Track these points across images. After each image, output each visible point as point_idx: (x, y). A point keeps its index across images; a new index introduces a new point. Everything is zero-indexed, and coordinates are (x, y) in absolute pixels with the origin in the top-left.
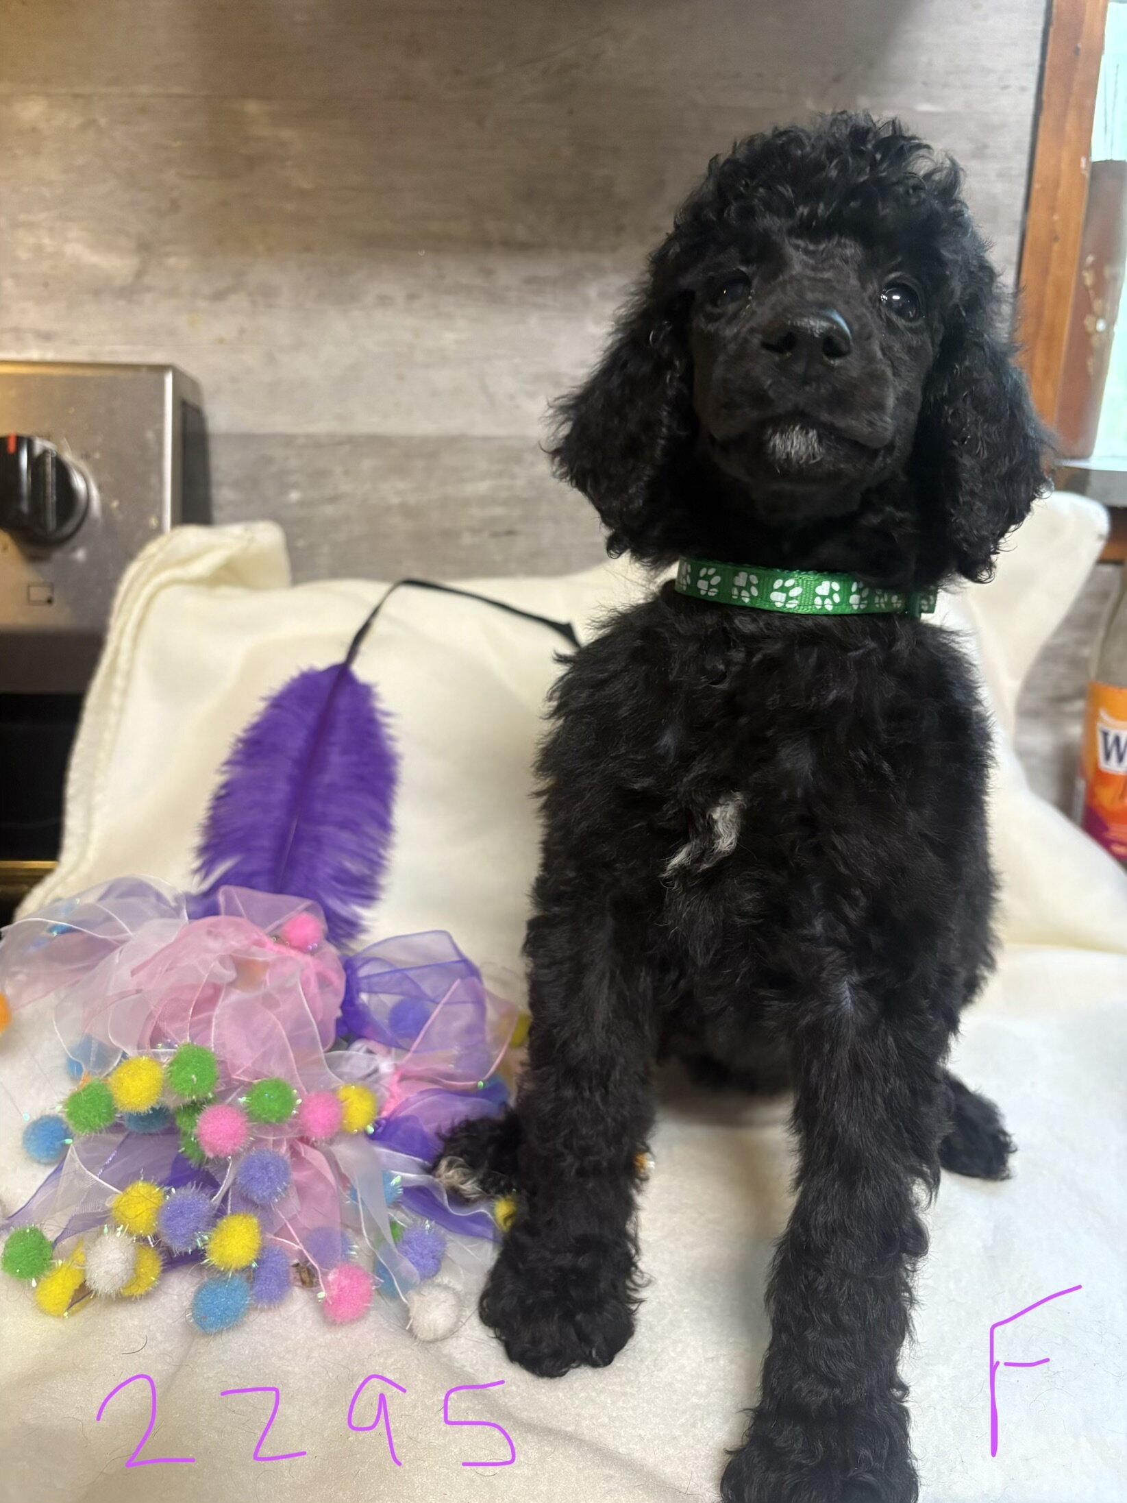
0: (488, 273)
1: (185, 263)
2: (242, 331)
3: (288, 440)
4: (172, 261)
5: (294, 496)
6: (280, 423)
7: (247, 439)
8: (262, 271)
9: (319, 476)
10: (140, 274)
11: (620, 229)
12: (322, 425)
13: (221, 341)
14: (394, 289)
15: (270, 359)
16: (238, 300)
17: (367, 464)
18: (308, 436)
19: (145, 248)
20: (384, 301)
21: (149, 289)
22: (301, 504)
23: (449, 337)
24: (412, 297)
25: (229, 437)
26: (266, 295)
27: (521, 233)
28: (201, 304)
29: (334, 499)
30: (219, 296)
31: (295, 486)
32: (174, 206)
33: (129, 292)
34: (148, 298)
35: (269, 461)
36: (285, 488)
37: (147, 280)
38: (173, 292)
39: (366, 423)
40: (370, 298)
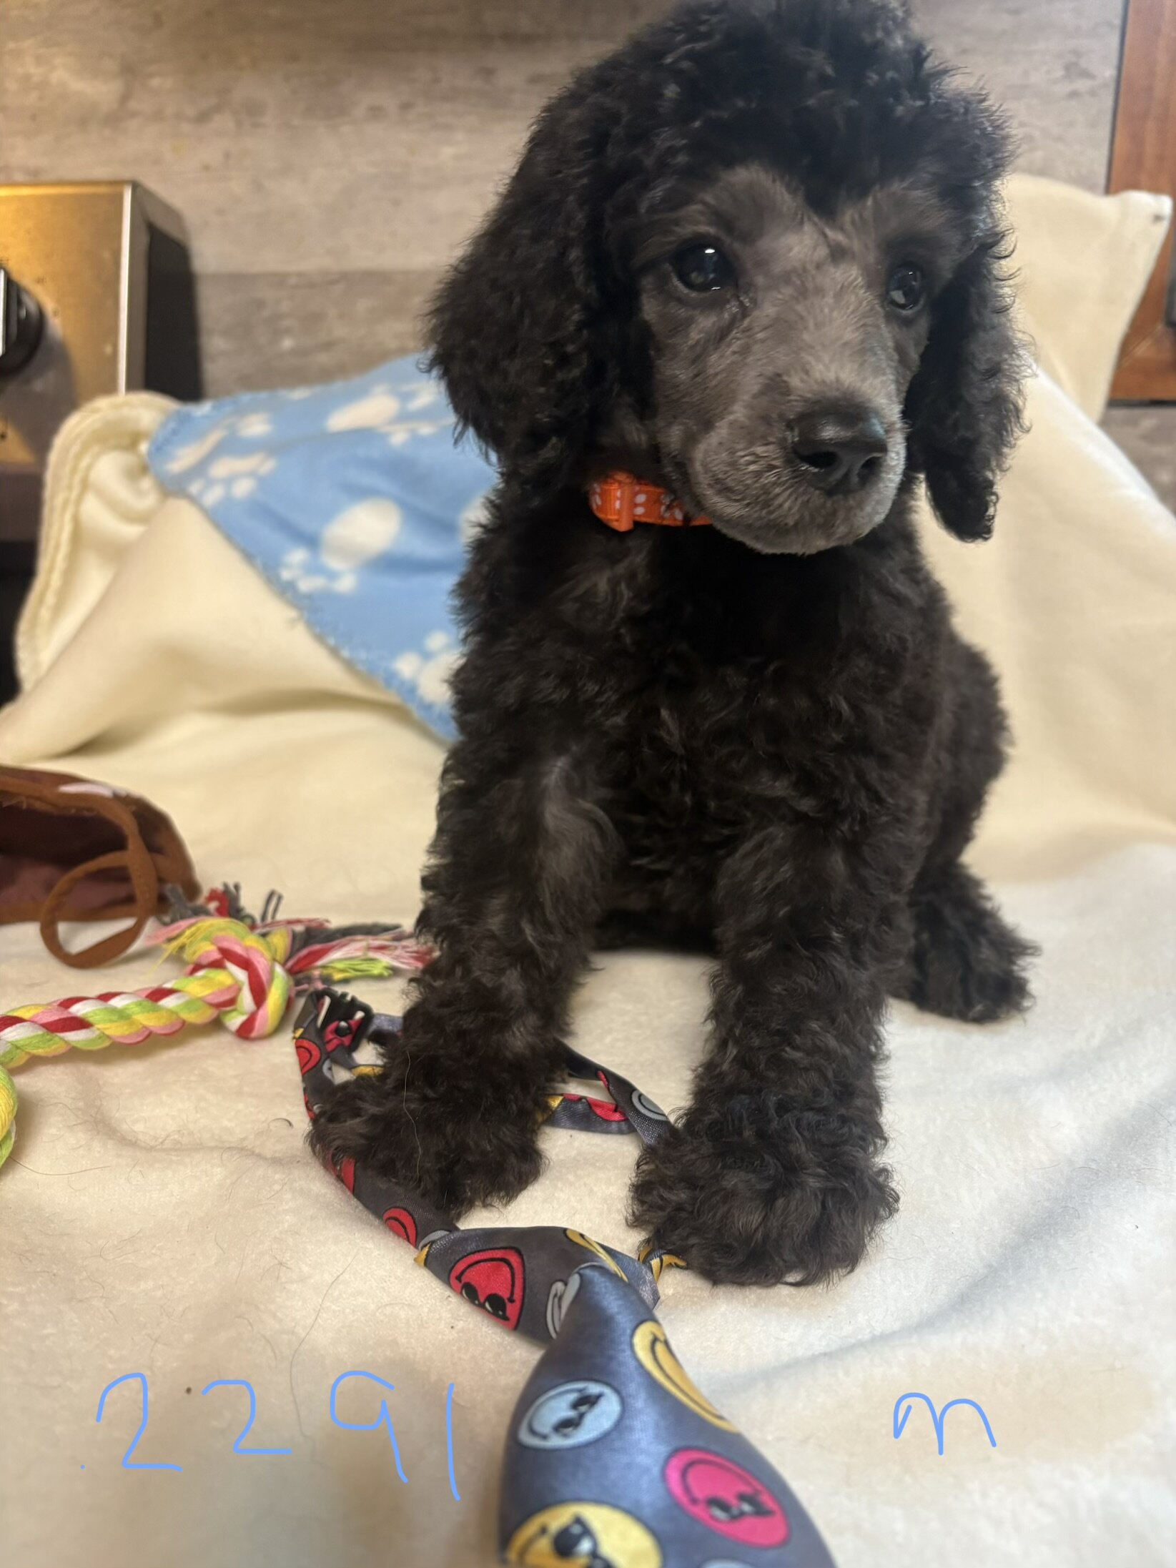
0: (488, 73)
1: (169, 83)
2: (227, 156)
3: (279, 280)
4: (155, 82)
5: (287, 343)
6: (270, 260)
7: (236, 280)
8: (247, 86)
9: (313, 320)
10: (125, 98)
12: (314, 262)
13: (206, 168)
14: (388, 100)
15: (258, 186)
16: (223, 121)
17: (363, 305)
18: (300, 274)
19: (131, 71)
20: (376, 113)
21: (133, 115)
22: (295, 352)
23: (448, 152)
24: (406, 107)
25: (219, 278)
26: (253, 110)
27: (524, 23)
28: (186, 128)
29: (328, 346)
30: (203, 118)
31: (288, 331)
32: (158, 21)
33: (115, 119)
34: (133, 125)
35: (260, 304)
36: (278, 334)
37: (133, 105)
38: (158, 116)
39: (363, 258)
40: (360, 112)
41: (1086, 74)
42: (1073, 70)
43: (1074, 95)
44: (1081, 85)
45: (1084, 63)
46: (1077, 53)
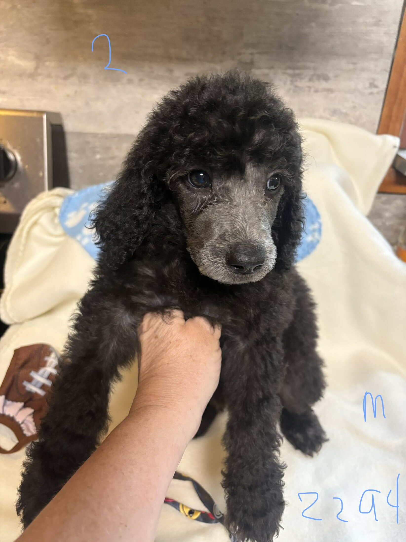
0: (171, 71)
1: (53, 64)
2: (76, 92)
3: (95, 135)
4: (48, 64)
5: (98, 156)
6: (91, 128)
7: (80, 134)
8: (82, 68)
9: (107, 149)
10: (37, 68)
11: (224, 53)
12: (107, 130)
13: (68, 96)
14: (135, 78)
15: (87, 104)
16: (74, 80)
18: (103, 134)
19: (38, 58)
20: (130, 81)
21: (40, 75)
22: (100, 159)
24: (141, 80)
25: (74, 133)
26: (84, 78)
27: (184, 54)
28: (60, 81)
29: (113, 158)
30: (66, 78)
31: (98, 152)
32: (48, 42)
33: (33, 76)
34: (40, 78)
35: (88, 143)
36: (95, 153)
37: (39, 71)
38: (49, 76)
39: (124, 130)
40: (125, 80)
41: (376, 87)
42: (373, 85)
43: (371, 94)
44: (375, 90)
45: (376, 83)
46: (374, 80)
